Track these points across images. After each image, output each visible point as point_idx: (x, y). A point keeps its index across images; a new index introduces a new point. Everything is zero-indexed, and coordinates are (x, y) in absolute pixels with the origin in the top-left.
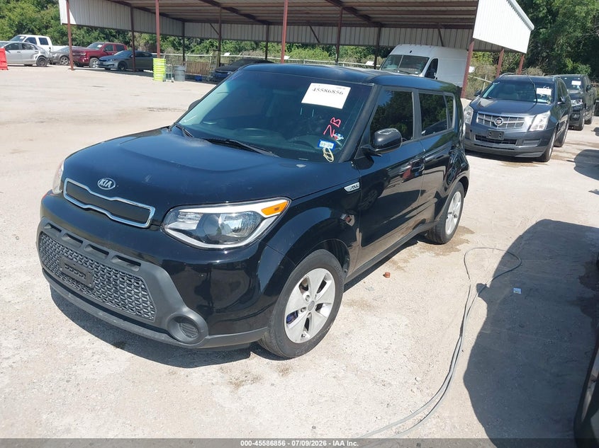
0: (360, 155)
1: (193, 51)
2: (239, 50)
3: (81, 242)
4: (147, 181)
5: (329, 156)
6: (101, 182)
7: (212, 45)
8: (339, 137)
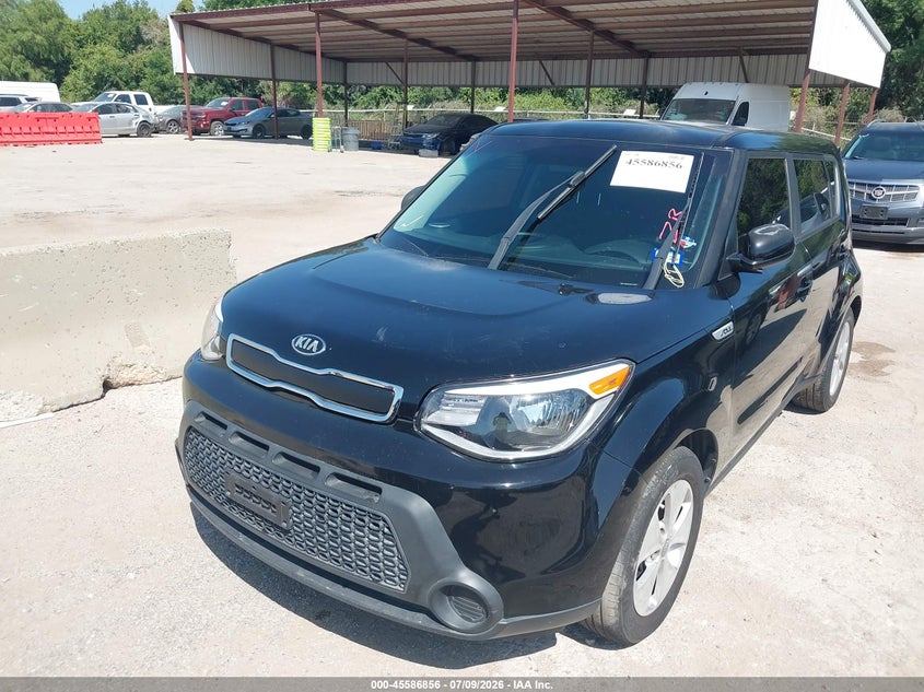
0: (724, 273)
1: (355, 105)
2: (428, 101)
3: (266, 447)
4: (382, 338)
5: (676, 276)
6: (299, 342)
7: (385, 95)
8: (688, 243)
